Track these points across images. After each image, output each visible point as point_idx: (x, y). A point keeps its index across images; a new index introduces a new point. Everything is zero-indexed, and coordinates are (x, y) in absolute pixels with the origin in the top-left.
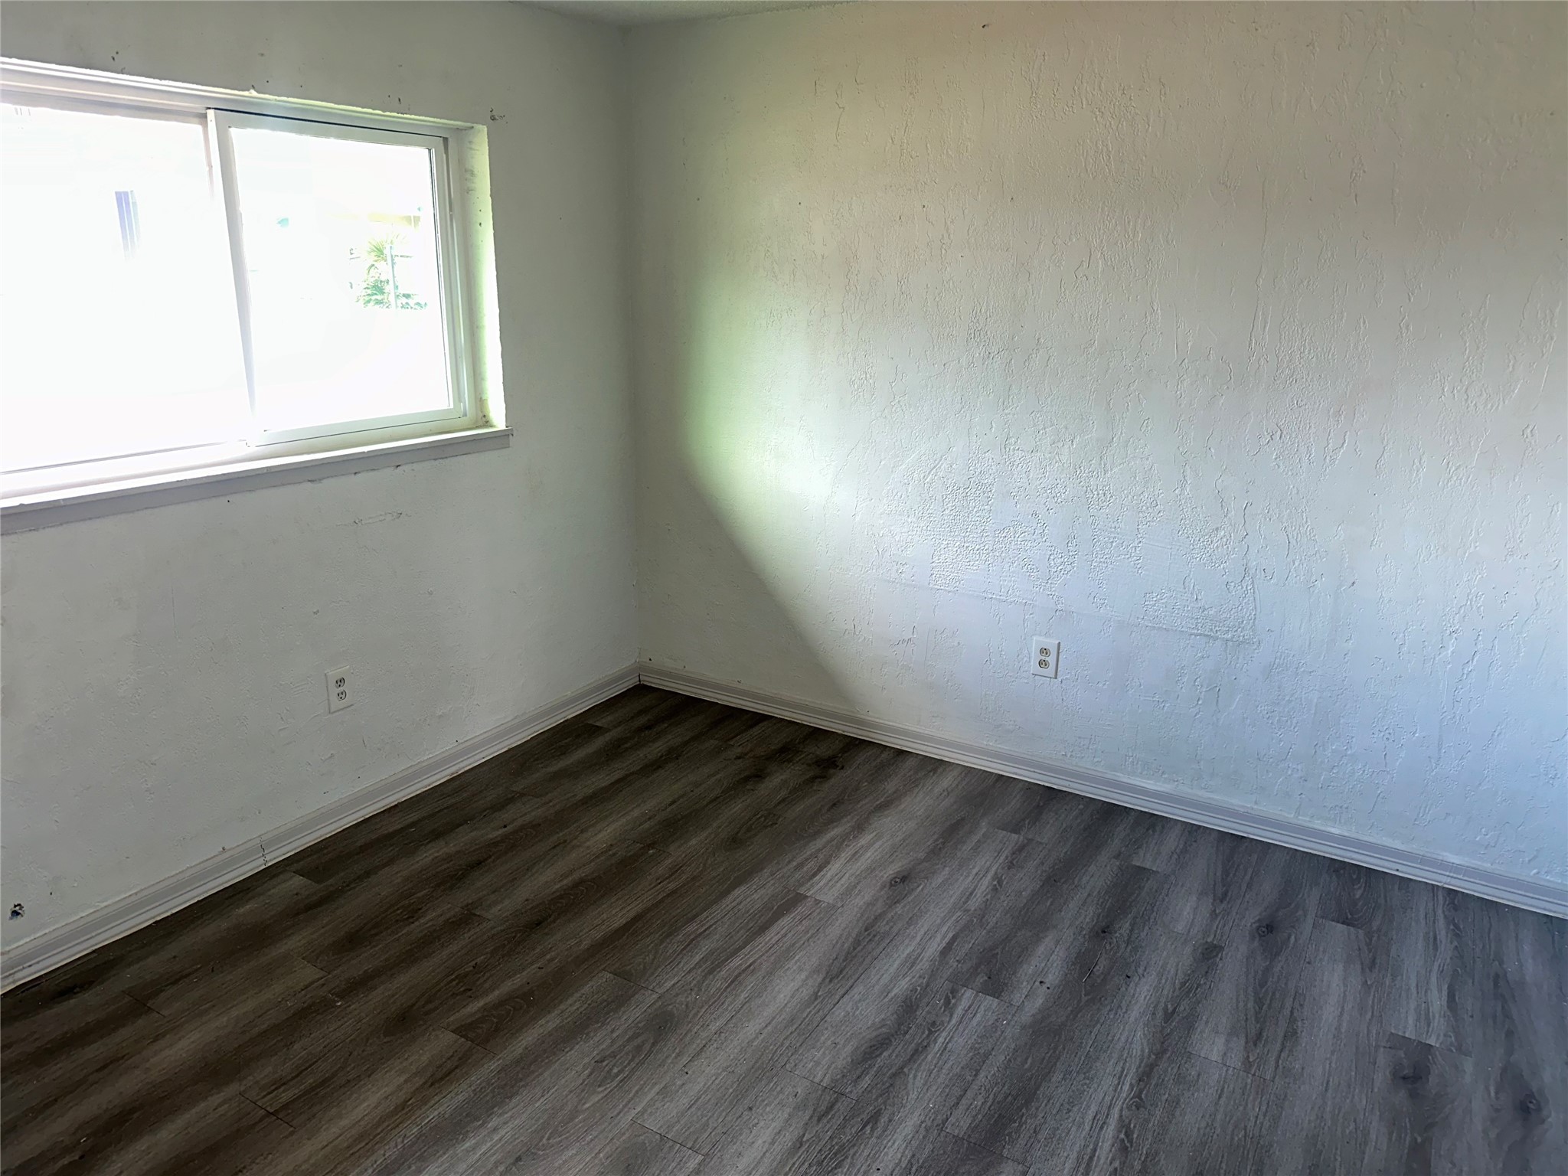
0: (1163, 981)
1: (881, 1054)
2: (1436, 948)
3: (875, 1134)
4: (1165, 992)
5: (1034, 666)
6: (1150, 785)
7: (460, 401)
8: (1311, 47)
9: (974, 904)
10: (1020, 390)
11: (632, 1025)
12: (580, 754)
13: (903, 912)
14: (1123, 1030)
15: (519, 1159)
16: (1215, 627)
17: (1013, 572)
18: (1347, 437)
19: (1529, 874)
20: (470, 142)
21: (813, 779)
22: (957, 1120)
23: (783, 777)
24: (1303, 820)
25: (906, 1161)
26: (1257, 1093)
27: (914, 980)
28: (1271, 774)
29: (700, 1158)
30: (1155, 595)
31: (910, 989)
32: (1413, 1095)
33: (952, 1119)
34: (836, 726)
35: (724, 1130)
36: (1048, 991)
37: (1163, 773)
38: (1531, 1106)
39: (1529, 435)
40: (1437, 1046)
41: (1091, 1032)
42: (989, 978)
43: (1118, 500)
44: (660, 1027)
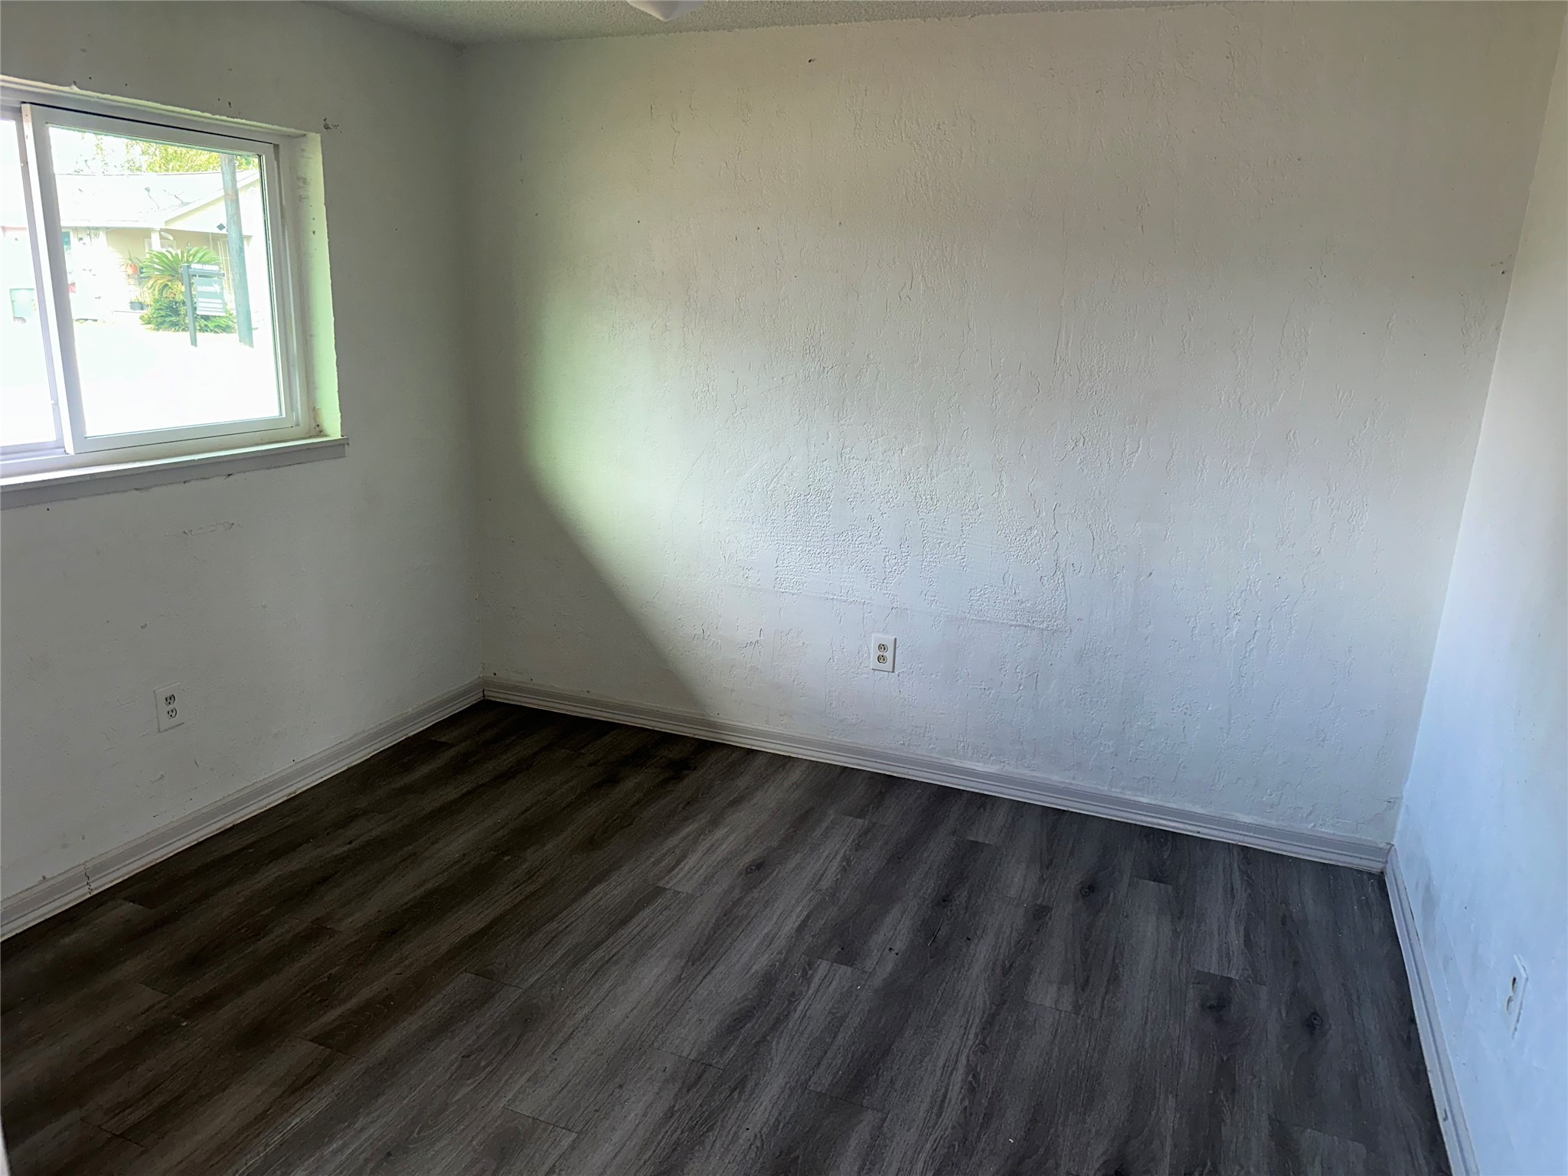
0: (1000, 941)
1: (745, 1025)
2: (1233, 897)
3: (743, 1097)
4: (1002, 951)
5: (873, 662)
6: (980, 767)
7: (292, 410)
8: (1100, 93)
9: (825, 884)
10: (853, 403)
11: (498, 1020)
12: (424, 770)
13: (759, 896)
14: (967, 986)
15: (389, 1154)
16: (1032, 617)
17: (853, 573)
18: (1141, 442)
19: (1307, 827)
20: (303, 150)
21: (666, 781)
22: (819, 1077)
23: (637, 780)
24: (1116, 792)
25: (774, 1120)
26: (1087, 1032)
27: (772, 956)
28: (1086, 751)
29: (574, 1135)
30: (979, 590)
31: (770, 964)
32: (1219, 1021)
33: (814, 1079)
34: (686, 730)
35: (597, 1108)
36: (897, 957)
37: (991, 755)
38: (1316, 1022)
39: (1292, 439)
40: (1237, 978)
41: (938, 990)
42: (843, 949)
43: (944, 504)
44: (526, 1020)
